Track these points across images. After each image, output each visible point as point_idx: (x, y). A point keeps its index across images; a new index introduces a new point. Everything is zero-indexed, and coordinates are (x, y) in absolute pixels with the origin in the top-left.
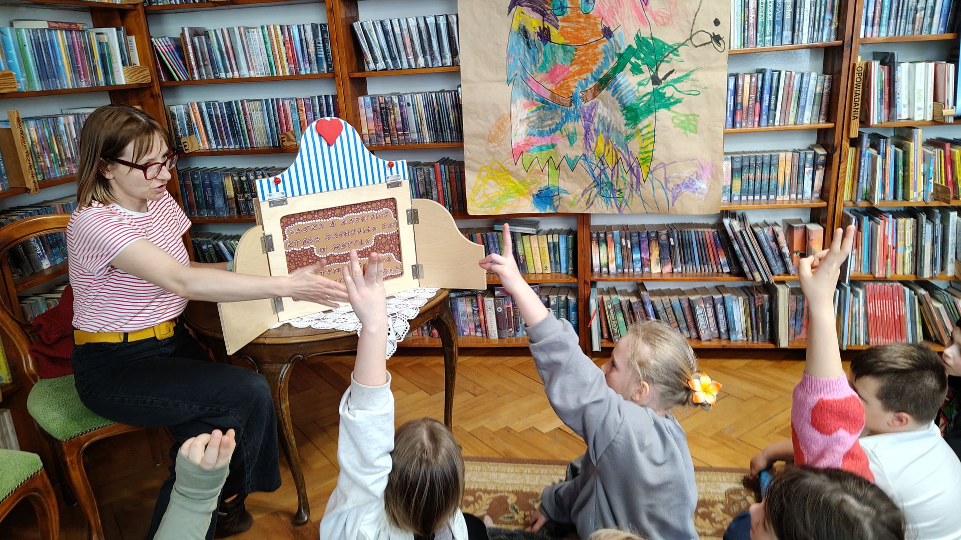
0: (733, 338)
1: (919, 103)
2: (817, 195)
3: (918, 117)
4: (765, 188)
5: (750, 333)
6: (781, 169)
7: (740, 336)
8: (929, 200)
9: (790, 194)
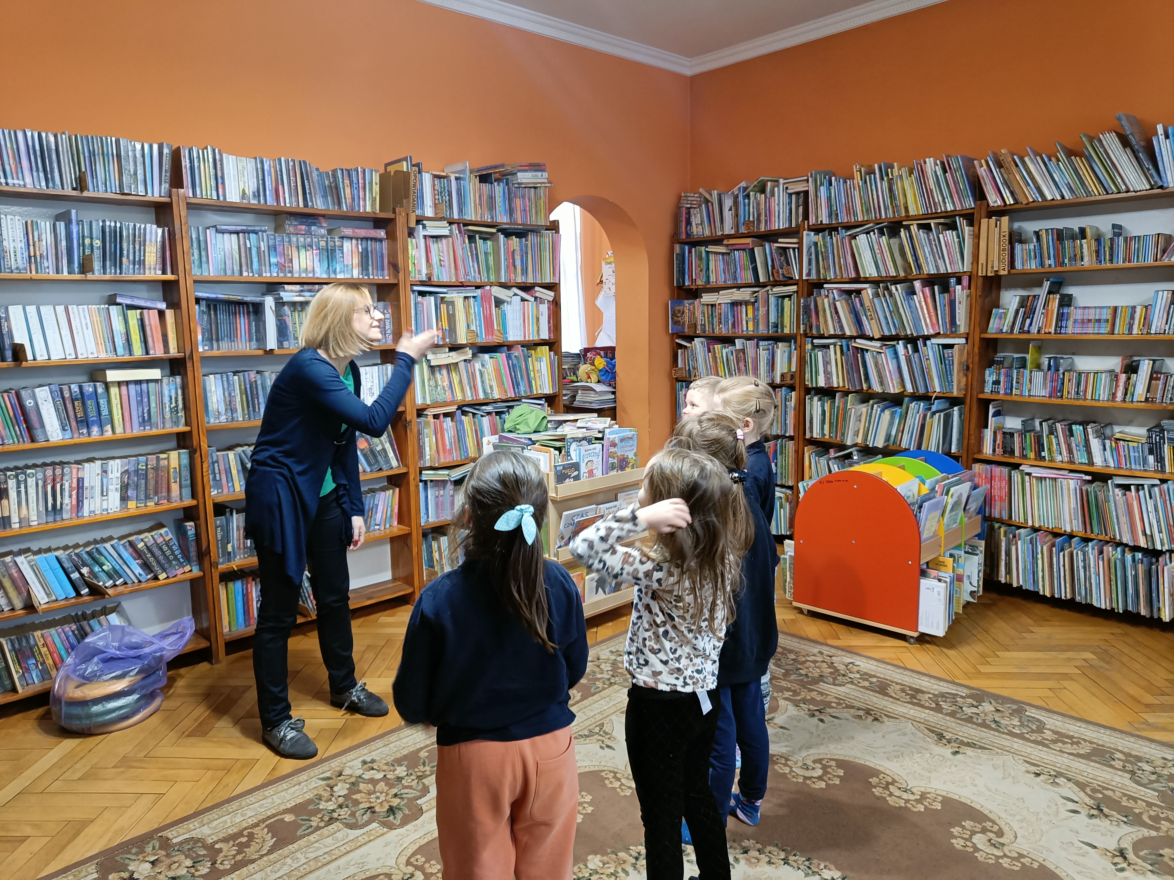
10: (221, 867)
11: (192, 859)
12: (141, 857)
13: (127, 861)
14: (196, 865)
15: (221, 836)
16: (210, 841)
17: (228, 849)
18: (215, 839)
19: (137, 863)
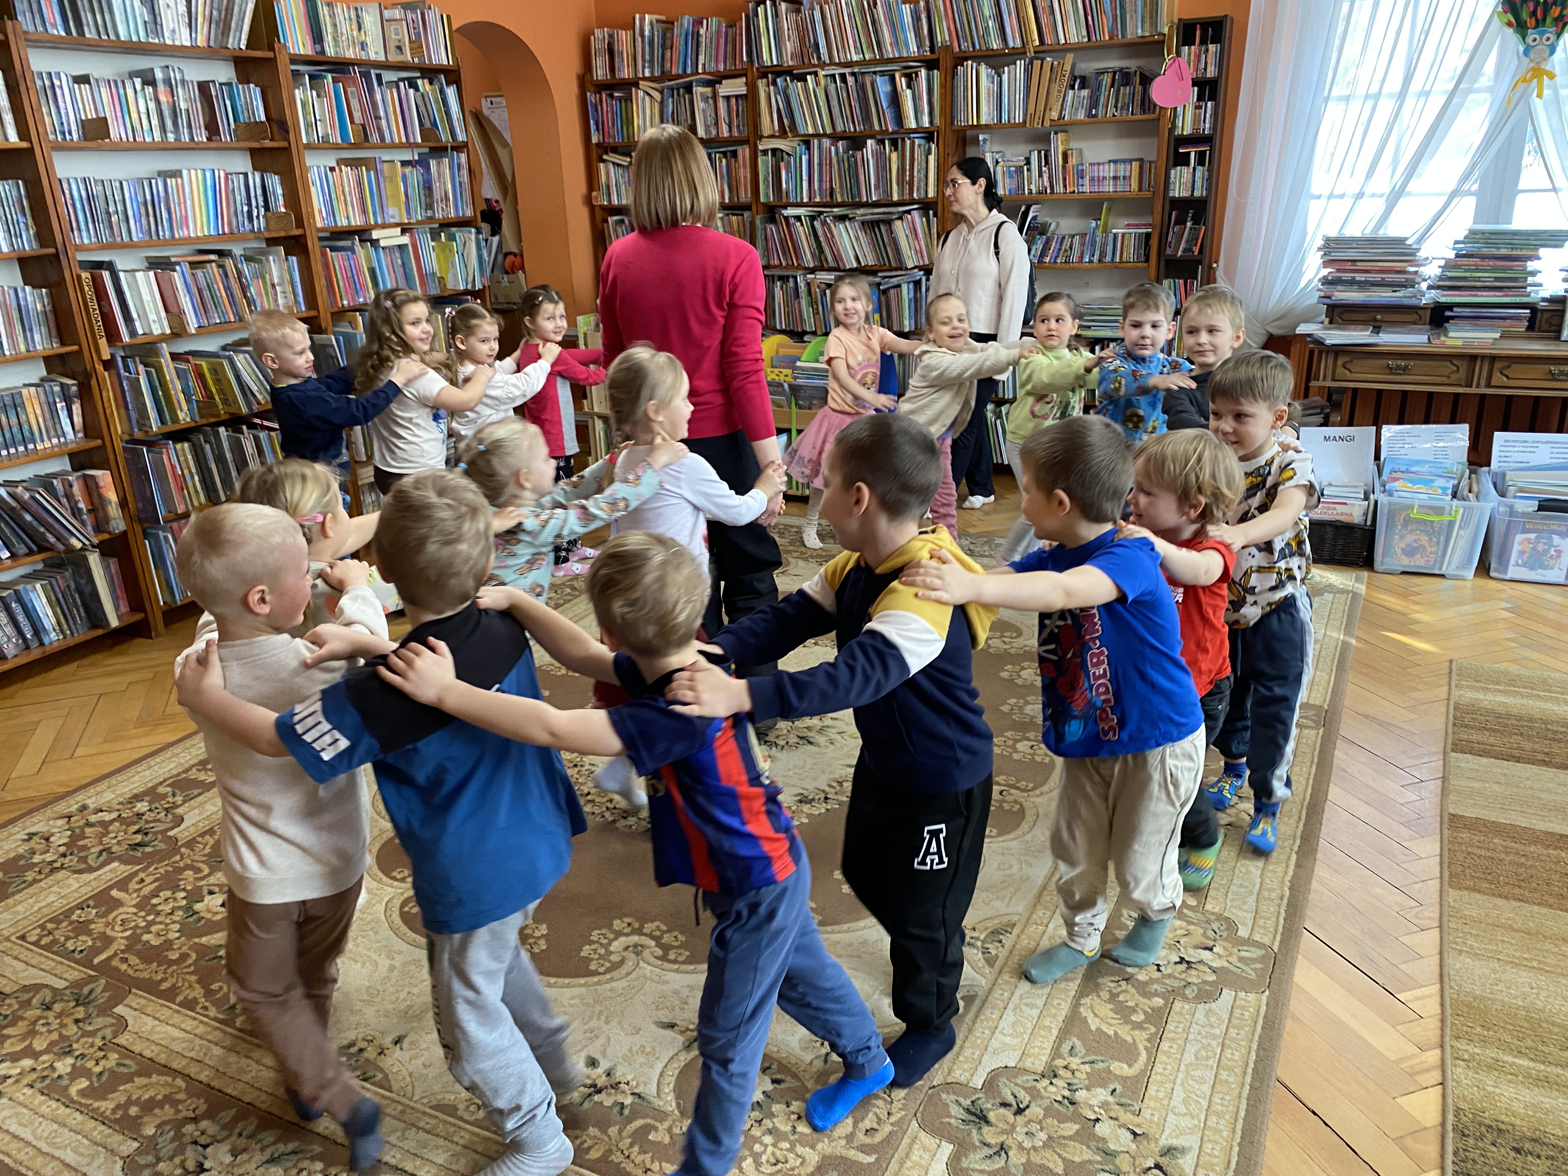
0: (46, 641)
1: (152, 317)
2: (80, 435)
3: (157, 331)
4: (18, 437)
5: (65, 627)
6: (29, 409)
7: (53, 636)
8: (197, 418)
9: (50, 439)
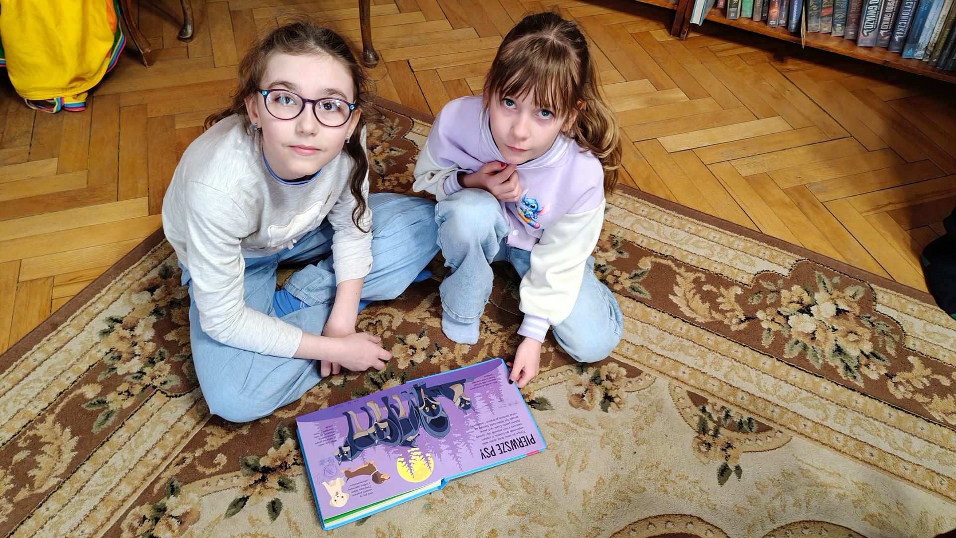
0: (907, 53)
5: (938, 52)
7: (919, 54)
10: (891, 388)
11: (876, 346)
12: (836, 293)
13: (821, 285)
14: (873, 359)
15: (927, 351)
16: (910, 344)
17: (919, 374)
18: (918, 348)
19: (827, 296)
